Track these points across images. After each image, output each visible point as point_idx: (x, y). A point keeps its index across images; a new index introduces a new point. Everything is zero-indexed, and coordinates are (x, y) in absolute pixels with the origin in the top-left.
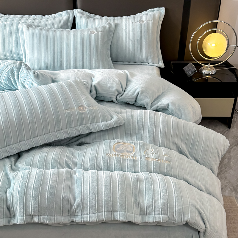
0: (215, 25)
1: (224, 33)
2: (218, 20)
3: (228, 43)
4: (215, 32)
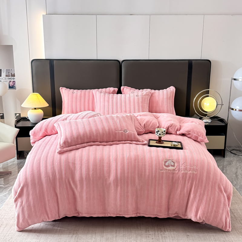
0: (208, 92)
1: (214, 97)
2: (209, 89)
3: (217, 103)
4: (208, 96)
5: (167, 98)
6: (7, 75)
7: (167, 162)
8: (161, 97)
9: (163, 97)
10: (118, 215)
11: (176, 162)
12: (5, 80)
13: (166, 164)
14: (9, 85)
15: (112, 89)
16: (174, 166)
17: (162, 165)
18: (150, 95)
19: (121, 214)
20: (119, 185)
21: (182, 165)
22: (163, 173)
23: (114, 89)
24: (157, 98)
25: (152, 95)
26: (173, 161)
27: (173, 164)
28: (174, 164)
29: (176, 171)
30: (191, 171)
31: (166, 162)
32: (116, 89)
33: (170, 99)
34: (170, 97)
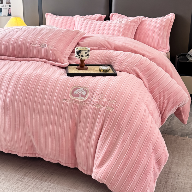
5: (160, 27)
6: (8, 2)
7: (77, 91)
8: (152, 25)
9: (155, 25)
10: (10, 152)
11: (90, 91)
12: (6, 8)
13: (74, 92)
14: (8, 12)
15: (99, 15)
16: (85, 97)
17: (68, 94)
18: (139, 23)
19: (13, 152)
20: (8, 112)
21: (96, 96)
22: (66, 104)
23: (102, 15)
24: (147, 26)
25: (142, 22)
26: (87, 89)
27: (84, 93)
28: (86, 95)
29: (86, 104)
30: (105, 107)
31: (75, 90)
32: (104, 16)
33: (164, 28)
34: (164, 26)
